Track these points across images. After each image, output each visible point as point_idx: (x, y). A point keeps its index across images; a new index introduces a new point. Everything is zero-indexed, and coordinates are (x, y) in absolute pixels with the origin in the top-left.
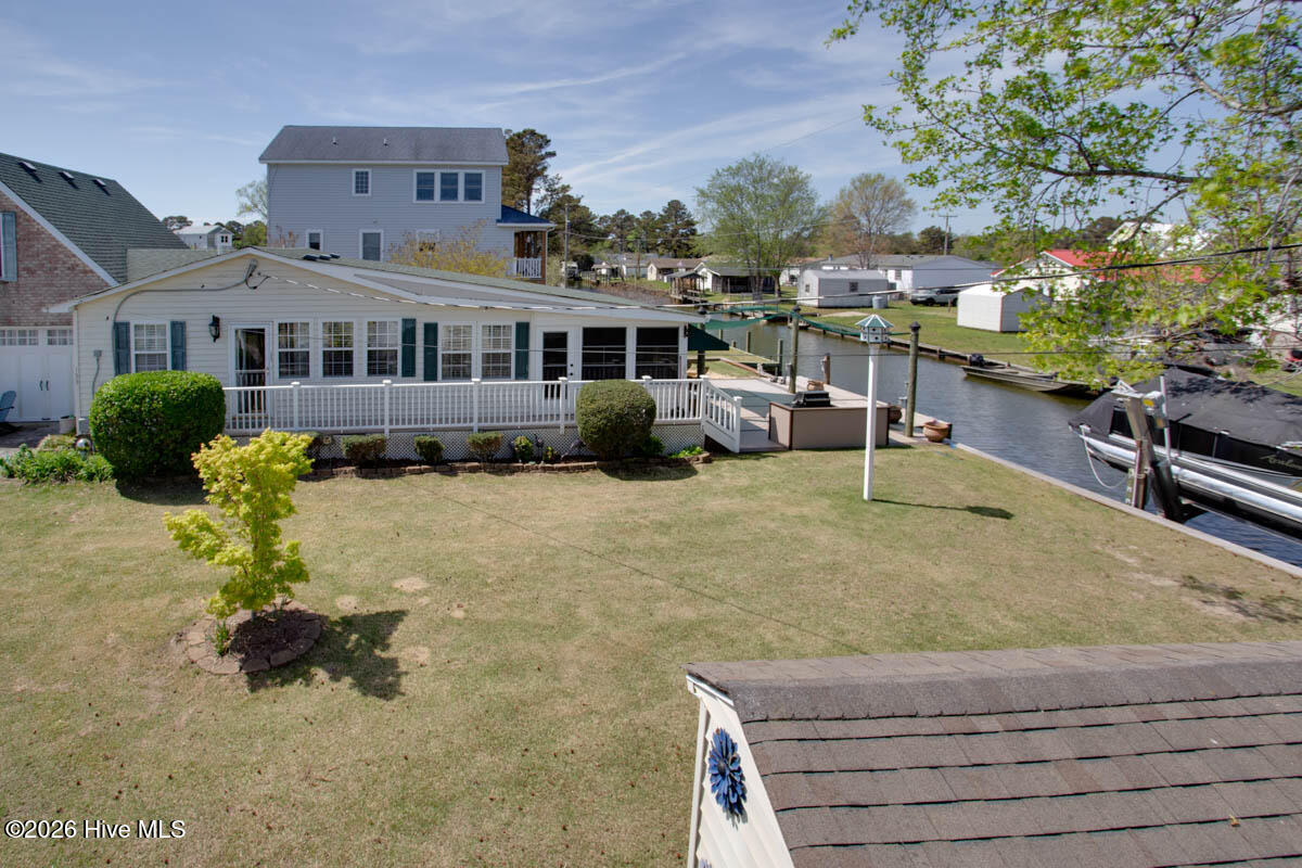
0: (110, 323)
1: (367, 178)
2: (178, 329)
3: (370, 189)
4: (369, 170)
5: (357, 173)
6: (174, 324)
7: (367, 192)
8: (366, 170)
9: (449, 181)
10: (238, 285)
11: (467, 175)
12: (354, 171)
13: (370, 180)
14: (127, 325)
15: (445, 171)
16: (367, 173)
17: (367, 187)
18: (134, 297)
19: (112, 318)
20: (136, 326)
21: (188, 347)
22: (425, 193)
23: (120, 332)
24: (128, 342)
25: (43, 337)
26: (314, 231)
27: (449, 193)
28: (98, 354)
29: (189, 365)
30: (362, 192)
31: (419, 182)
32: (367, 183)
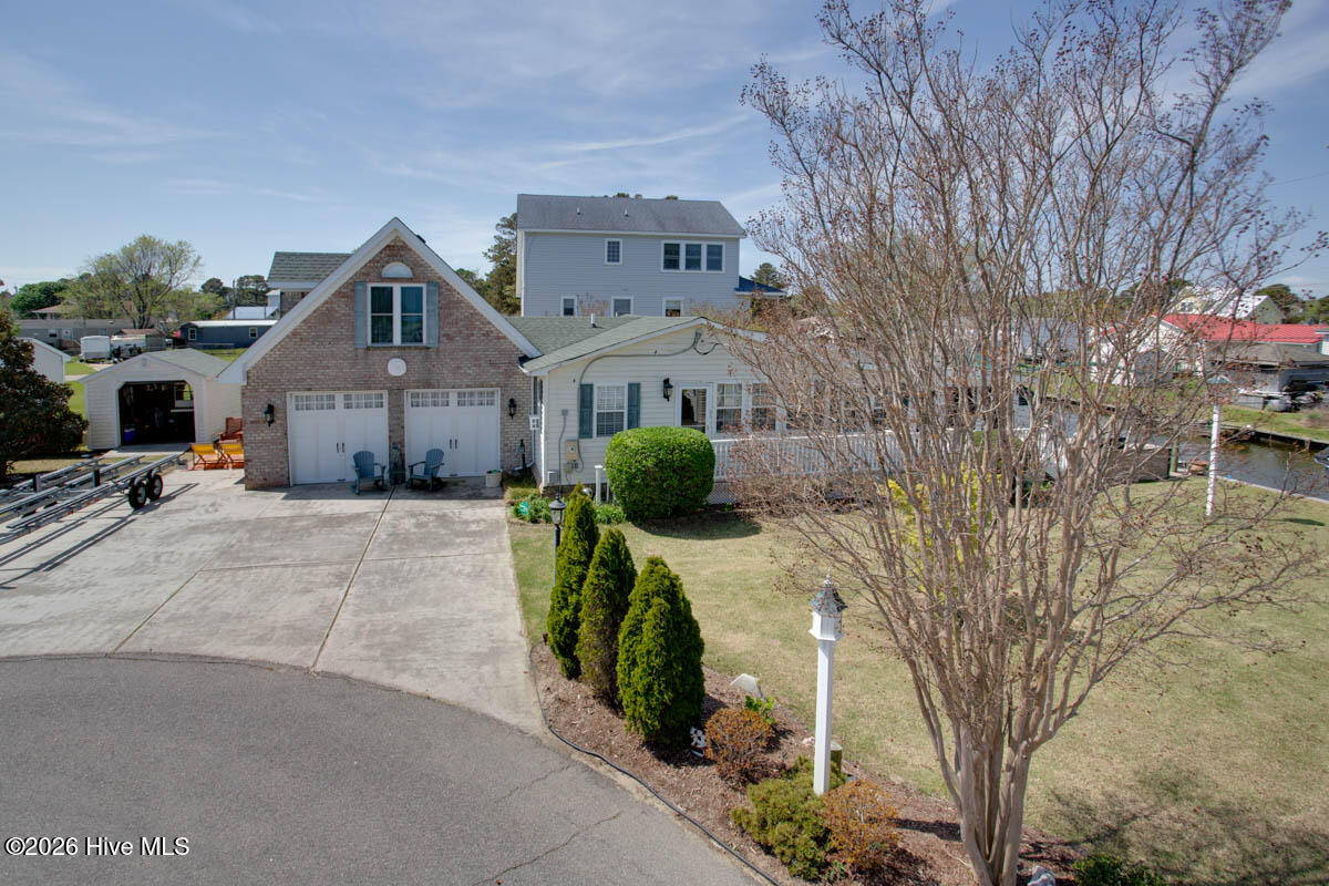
0: (576, 385)
1: (618, 248)
2: (634, 389)
3: (621, 258)
4: (621, 240)
5: (609, 243)
6: (631, 386)
7: (618, 261)
8: (617, 240)
9: (693, 251)
10: (685, 351)
11: (709, 246)
12: (607, 240)
13: (621, 250)
14: (591, 386)
15: (689, 242)
16: (618, 243)
17: (618, 256)
18: (597, 361)
19: (578, 380)
20: (599, 388)
21: (643, 406)
22: (671, 263)
23: (586, 393)
24: (591, 402)
25: (453, 398)
26: (568, 297)
27: (693, 263)
28: (565, 413)
29: (642, 422)
30: (613, 261)
31: (666, 252)
32: (618, 252)
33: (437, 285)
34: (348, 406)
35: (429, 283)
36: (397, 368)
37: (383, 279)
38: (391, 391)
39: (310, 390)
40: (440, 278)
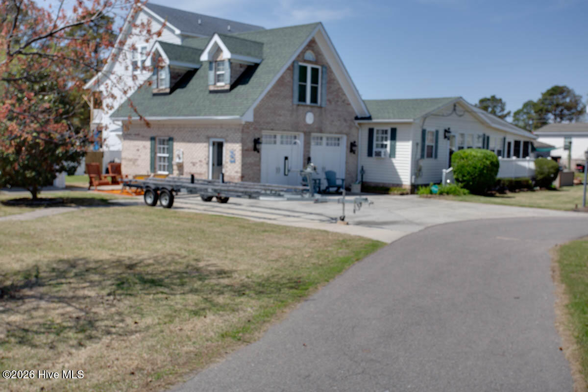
0: (420, 130)
6: (436, 131)
14: (425, 130)
19: (421, 127)
20: (427, 131)
21: (439, 142)
23: (423, 134)
24: (425, 139)
33: (326, 68)
34: (282, 143)
35: (323, 66)
36: (310, 118)
37: (305, 61)
38: (305, 133)
39: (272, 130)
40: (327, 63)
